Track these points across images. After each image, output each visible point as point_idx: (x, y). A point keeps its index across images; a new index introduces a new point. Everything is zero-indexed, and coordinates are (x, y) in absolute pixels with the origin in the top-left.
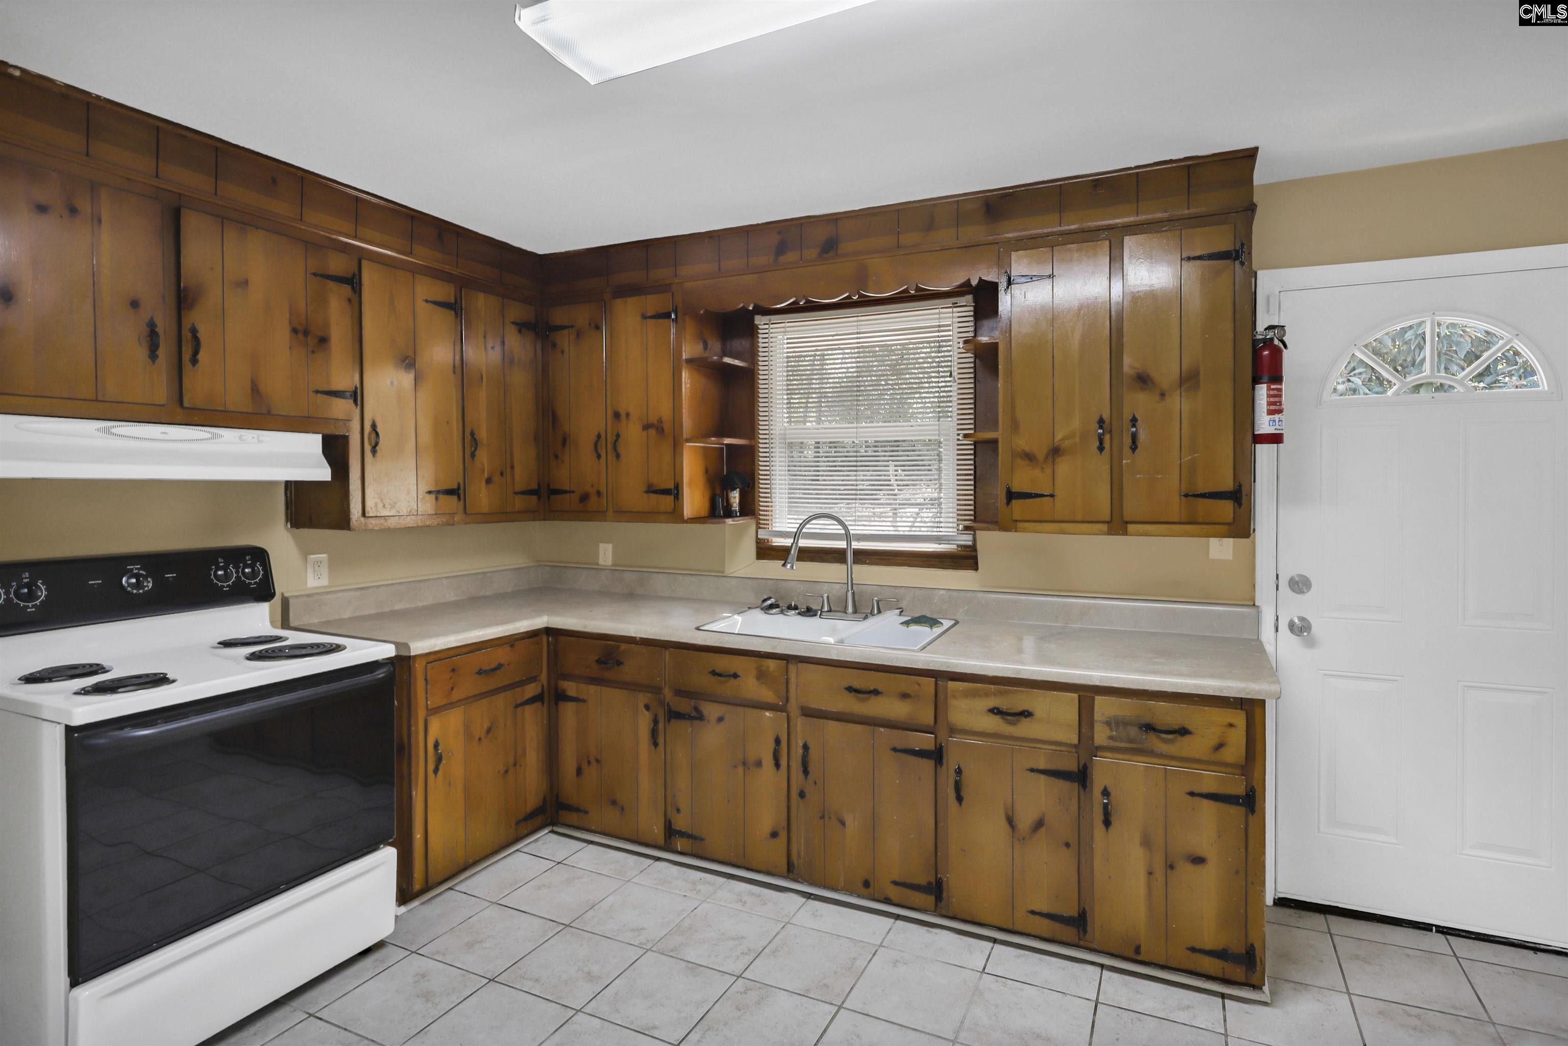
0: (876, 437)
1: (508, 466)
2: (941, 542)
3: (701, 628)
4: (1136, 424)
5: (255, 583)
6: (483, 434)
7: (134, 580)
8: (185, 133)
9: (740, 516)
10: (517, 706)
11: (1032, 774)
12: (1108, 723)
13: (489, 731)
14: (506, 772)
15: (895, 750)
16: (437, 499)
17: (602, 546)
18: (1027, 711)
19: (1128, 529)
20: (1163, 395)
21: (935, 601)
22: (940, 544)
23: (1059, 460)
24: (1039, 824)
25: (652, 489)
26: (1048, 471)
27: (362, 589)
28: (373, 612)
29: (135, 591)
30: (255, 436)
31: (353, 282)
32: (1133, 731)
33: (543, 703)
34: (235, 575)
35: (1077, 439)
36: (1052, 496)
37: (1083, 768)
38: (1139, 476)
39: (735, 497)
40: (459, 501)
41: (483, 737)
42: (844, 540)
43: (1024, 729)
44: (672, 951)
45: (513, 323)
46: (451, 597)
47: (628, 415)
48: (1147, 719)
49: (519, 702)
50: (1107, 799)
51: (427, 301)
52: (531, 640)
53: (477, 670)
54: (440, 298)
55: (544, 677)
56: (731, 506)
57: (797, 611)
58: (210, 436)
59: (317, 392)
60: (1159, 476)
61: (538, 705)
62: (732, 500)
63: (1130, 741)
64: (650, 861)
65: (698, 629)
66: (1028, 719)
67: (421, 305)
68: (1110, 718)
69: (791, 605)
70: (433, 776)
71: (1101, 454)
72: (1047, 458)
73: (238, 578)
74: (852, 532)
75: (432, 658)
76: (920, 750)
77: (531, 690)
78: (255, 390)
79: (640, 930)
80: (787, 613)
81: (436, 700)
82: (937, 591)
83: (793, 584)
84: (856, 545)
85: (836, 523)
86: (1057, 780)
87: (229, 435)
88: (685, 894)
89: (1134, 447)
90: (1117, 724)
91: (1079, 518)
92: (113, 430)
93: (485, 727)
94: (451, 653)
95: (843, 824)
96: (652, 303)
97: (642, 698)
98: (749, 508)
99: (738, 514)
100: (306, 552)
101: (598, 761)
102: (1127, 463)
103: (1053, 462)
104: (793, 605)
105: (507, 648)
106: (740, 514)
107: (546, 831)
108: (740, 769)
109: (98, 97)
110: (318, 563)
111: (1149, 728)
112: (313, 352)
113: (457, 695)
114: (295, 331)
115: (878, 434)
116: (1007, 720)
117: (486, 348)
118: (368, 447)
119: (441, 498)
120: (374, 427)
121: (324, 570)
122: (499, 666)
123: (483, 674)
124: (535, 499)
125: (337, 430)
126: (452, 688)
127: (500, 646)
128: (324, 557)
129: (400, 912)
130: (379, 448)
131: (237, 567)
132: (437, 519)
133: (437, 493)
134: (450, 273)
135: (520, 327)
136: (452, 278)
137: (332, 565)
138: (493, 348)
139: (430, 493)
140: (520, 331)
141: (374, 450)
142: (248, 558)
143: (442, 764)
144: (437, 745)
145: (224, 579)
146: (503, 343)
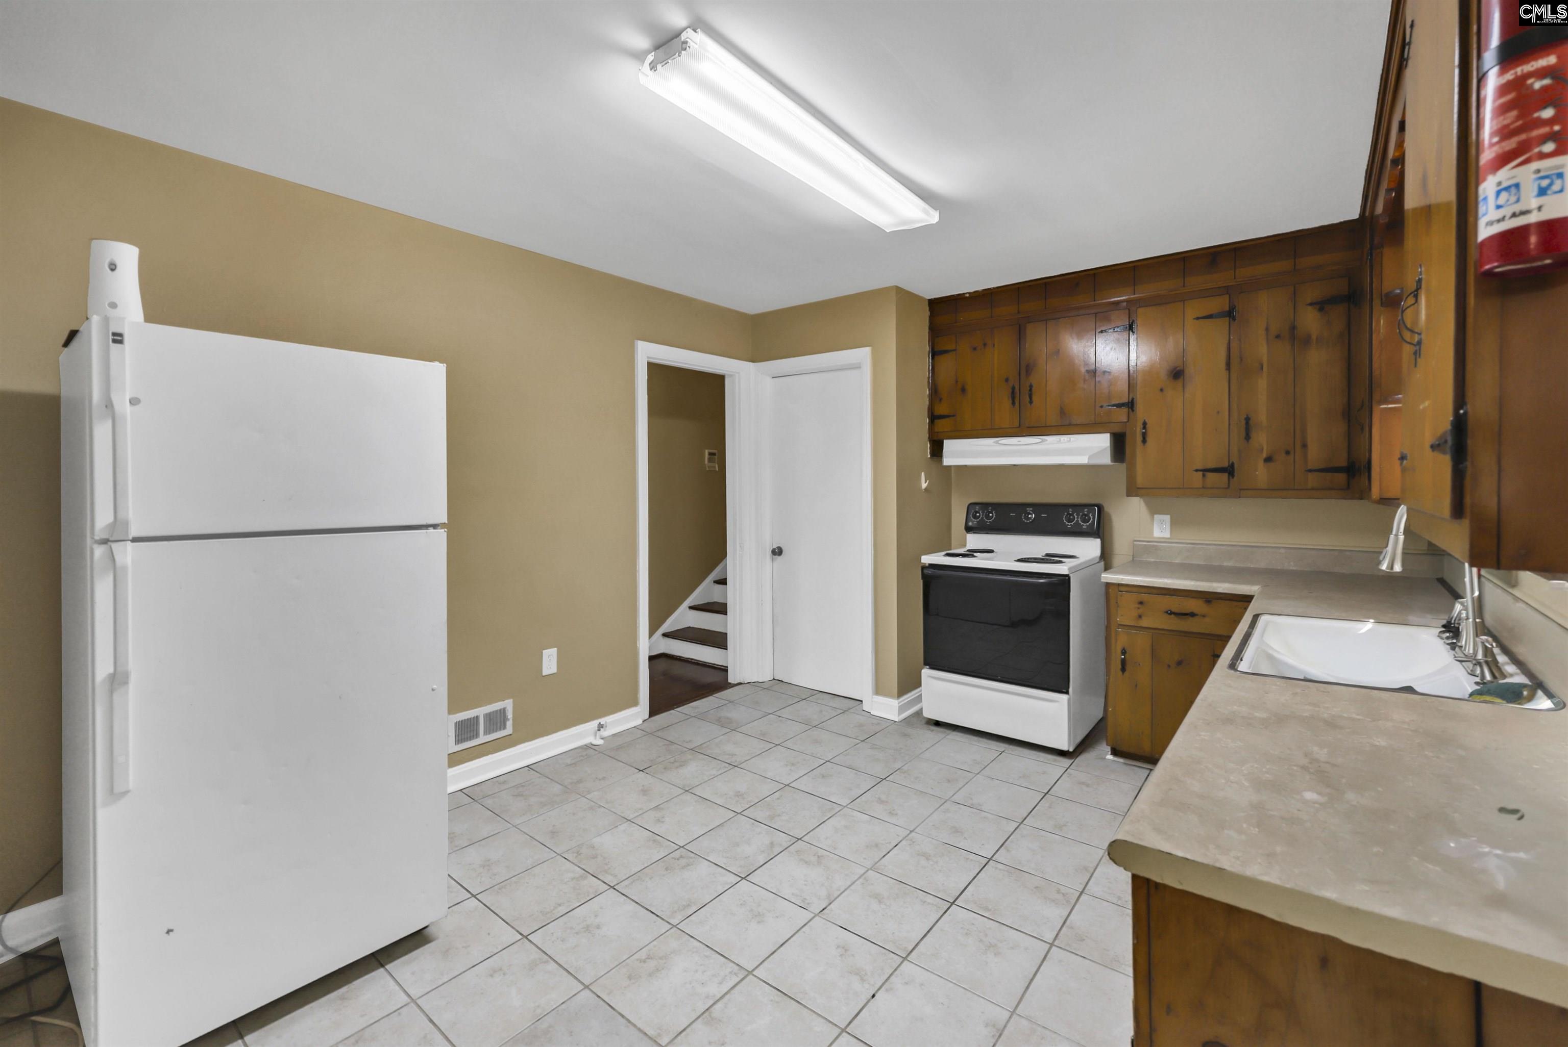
1: (1298, 444)
5: (1086, 525)
6: (1262, 416)
7: (1030, 516)
8: (1029, 284)
16: (1204, 476)
27: (1193, 544)
28: (1202, 562)
29: (1026, 521)
30: (1066, 439)
31: (1131, 327)
34: (1076, 519)
40: (1232, 477)
41: (1173, 664)
45: (1311, 304)
51: (1199, 318)
53: (1167, 609)
54: (1208, 313)
58: (1040, 440)
59: (1104, 406)
67: (1190, 321)
70: (1120, 673)
73: (1078, 521)
75: (1123, 589)
78: (1062, 412)
81: (1126, 620)
87: (1050, 439)
92: (1000, 442)
93: (1176, 658)
94: (1141, 590)
100: (1154, 512)
105: (1202, 602)
109: (994, 288)
110: (1162, 522)
113: (1143, 622)
114: (1088, 371)
117: (1267, 339)
118: (1139, 438)
119: (1209, 475)
120: (1145, 425)
121: (1167, 527)
122: (1192, 615)
123: (1173, 616)
124: (1341, 478)
125: (1117, 429)
126: (1140, 617)
127: (1193, 597)
128: (1167, 518)
129: (1110, 757)
130: (1149, 439)
131: (1078, 515)
132: (1205, 492)
133: (1205, 471)
134: (1225, 287)
135: (1321, 305)
136: (1226, 290)
137: (1174, 524)
138: (1278, 337)
139: (1197, 471)
140: (1321, 309)
141: (1144, 441)
142: (1070, 510)
143: (1128, 668)
144: (1124, 652)
145: (1070, 521)
146: (1293, 328)
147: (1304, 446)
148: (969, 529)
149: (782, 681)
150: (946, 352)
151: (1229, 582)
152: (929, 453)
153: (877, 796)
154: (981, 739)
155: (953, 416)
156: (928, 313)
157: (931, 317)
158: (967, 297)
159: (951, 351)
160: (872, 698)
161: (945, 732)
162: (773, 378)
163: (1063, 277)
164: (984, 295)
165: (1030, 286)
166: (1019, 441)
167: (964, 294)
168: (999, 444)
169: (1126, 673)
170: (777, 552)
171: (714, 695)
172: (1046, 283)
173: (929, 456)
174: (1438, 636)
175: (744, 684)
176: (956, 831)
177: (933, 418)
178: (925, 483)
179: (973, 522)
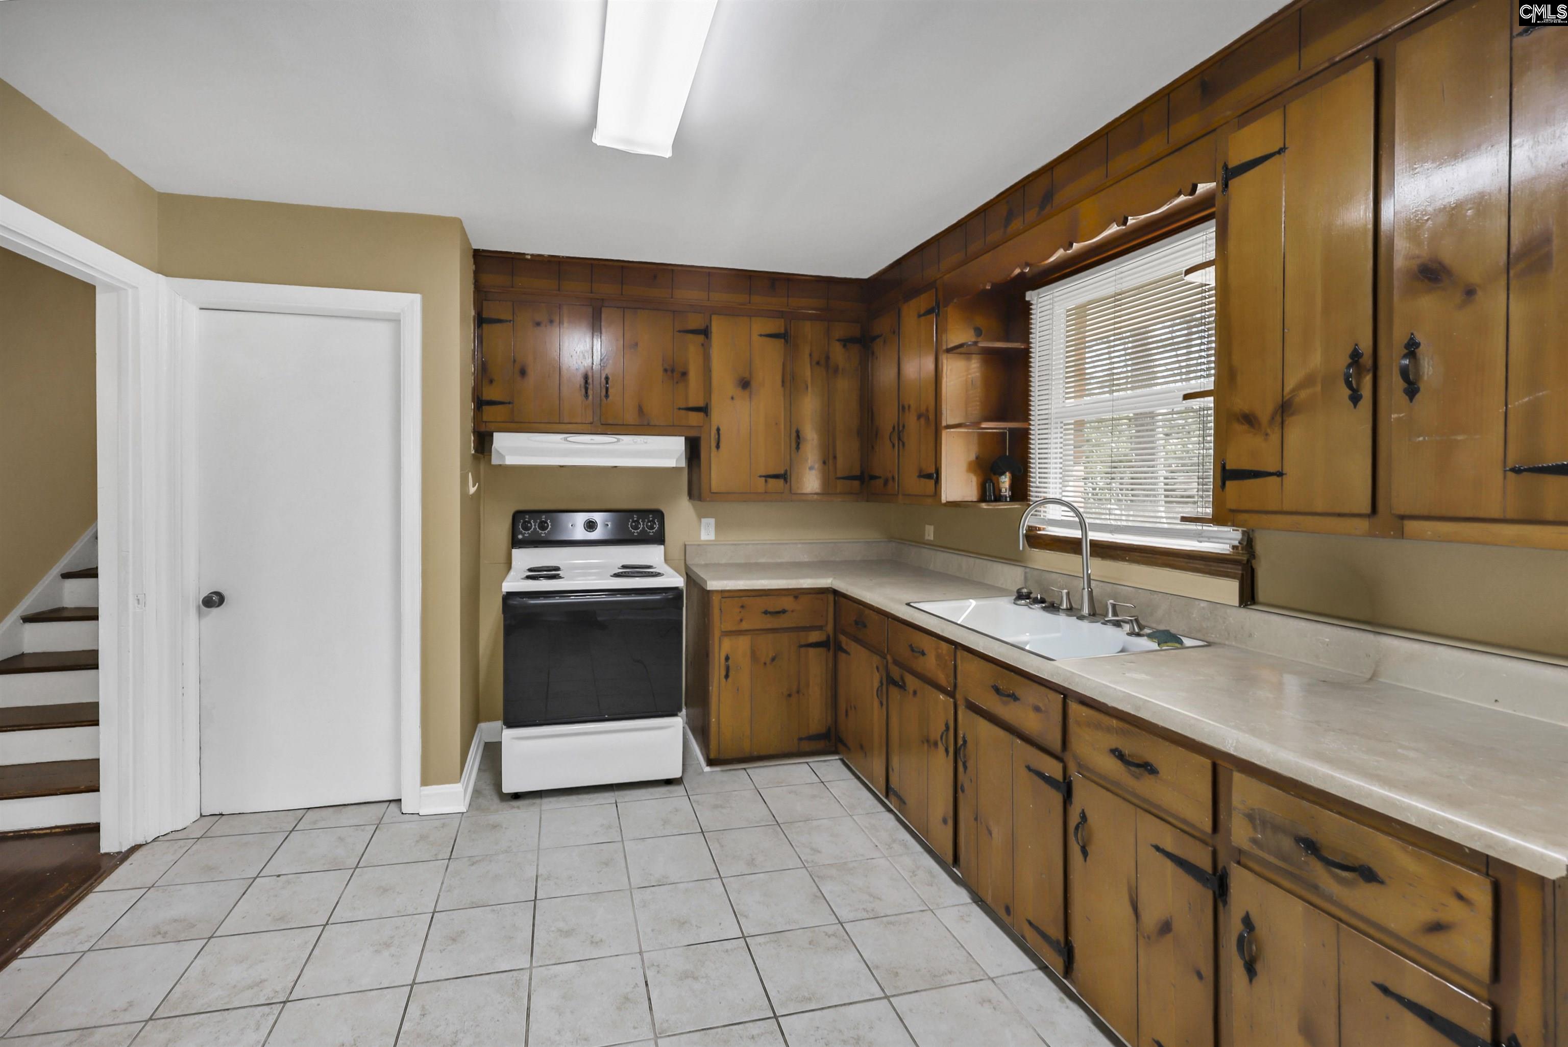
0: (1136, 408)
1: (831, 457)
2: (1201, 539)
3: (912, 604)
4: (1417, 351)
6: (808, 430)
9: (1009, 502)
10: (801, 646)
11: (1158, 853)
12: (1250, 817)
13: (773, 659)
14: (790, 695)
15: (1029, 768)
16: (766, 481)
17: (927, 527)
18: (1151, 765)
19: (1406, 529)
20: (1470, 292)
21: (1194, 616)
22: (1201, 542)
23: (1289, 421)
24: (1166, 928)
25: (922, 474)
26: (1275, 437)
27: (735, 545)
28: (743, 561)
30: (642, 439)
31: (705, 332)
32: (1287, 844)
33: (829, 650)
34: (642, 526)
35: (1318, 388)
36: (1280, 474)
37: (1222, 872)
38: (1421, 439)
39: (1005, 482)
40: (786, 483)
41: (768, 663)
42: (1079, 529)
43: (1146, 786)
44: (818, 877)
45: (838, 340)
46: (805, 558)
47: (909, 407)
48: (1305, 831)
49: (803, 643)
50: (1248, 933)
51: (761, 335)
52: (814, 595)
53: (763, 610)
54: (768, 332)
55: (830, 628)
56: (1000, 491)
57: (1044, 605)
58: (616, 440)
59: (680, 409)
60: (1460, 438)
61: (821, 651)
62: (1002, 485)
63: (1284, 858)
64: (883, 809)
65: (908, 604)
66: (1152, 776)
67: (755, 337)
68: (1253, 809)
69: (1037, 598)
70: (724, 680)
71: (1355, 406)
72: (1273, 418)
73: (643, 528)
74: (1087, 521)
75: (726, 595)
76: (1050, 777)
77: (814, 637)
78: (641, 411)
79: (816, 851)
80: (1031, 606)
81: (728, 626)
82: (1197, 602)
83: (1054, 576)
84: (1093, 535)
85: (1069, 510)
86: (1187, 875)
87: (626, 439)
88: (877, 844)
89: (1412, 390)
90: (1264, 823)
91: (1320, 507)
92: (568, 439)
93: (770, 656)
94: (742, 594)
95: (990, 833)
96: (923, 302)
97: (876, 659)
98: (1020, 492)
99: (1008, 499)
100: (701, 516)
101: (855, 708)
102: (1399, 419)
103: (1282, 423)
104: (1039, 597)
105: (791, 599)
106: (1010, 499)
107: (837, 758)
108: (926, 745)
109: (563, 257)
110: (708, 525)
111: (1311, 846)
112: (677, 383)
113: (745, 626)
114: (666, 370)
115: (1137, 405)
116: (1130, 770)
117: (811, 365)
118: (713, 444)
119: (770, 481)
120: (718, 430)
121: (712, 530)
122: (784, 611)
123: (768, 615)
124: (856, 483)
125: (693, 433)
126: (741, 620)
127: (785, 595)
128: (712, 521)
129: (707, 769)
130: (722, 445)
131: (643, 521)
132: (763, 497)
133: (767, 477)
134: (779, 311)
135: (846, 342)
136: (780, 314)
137: (718, 527)
138: (818, 363)
139: (760, 476)
140: (845, 346)
141: (718, 447)
142: (651, 516)
143: (731, 673)
144: (727, 659)
145: (636, 528)
146: (828, 358)
147: (835, 457)
148: (516, 543)
149: (222, 815)
150: (499, 321)
151: (811, 578)
152: (472, 448)
153: (553, 929)
154: (581, 797)
155: (509, 403)
156: (473, 267)
157: (476, 273)
158: (527, 260)
159: (506, 321)
160: (420, 791)
161: (534, 803)
162: (201, 309)
163: (641, 265)
164: (549, 262)
165: (605, 265)
166: (592, 440)
167: (524, 254)
168: (568, 441)
169: (730, 680)
170: (213, 601)
171: (96, 890)
172: (622, 267)
173: (473, 452)
174: (1014, 603)
175: (147, 844)
176: (682, 923)
177: (480, 403)
178: (473, 487)
179: (523, 534)
